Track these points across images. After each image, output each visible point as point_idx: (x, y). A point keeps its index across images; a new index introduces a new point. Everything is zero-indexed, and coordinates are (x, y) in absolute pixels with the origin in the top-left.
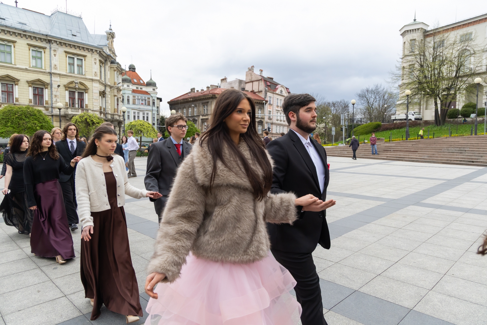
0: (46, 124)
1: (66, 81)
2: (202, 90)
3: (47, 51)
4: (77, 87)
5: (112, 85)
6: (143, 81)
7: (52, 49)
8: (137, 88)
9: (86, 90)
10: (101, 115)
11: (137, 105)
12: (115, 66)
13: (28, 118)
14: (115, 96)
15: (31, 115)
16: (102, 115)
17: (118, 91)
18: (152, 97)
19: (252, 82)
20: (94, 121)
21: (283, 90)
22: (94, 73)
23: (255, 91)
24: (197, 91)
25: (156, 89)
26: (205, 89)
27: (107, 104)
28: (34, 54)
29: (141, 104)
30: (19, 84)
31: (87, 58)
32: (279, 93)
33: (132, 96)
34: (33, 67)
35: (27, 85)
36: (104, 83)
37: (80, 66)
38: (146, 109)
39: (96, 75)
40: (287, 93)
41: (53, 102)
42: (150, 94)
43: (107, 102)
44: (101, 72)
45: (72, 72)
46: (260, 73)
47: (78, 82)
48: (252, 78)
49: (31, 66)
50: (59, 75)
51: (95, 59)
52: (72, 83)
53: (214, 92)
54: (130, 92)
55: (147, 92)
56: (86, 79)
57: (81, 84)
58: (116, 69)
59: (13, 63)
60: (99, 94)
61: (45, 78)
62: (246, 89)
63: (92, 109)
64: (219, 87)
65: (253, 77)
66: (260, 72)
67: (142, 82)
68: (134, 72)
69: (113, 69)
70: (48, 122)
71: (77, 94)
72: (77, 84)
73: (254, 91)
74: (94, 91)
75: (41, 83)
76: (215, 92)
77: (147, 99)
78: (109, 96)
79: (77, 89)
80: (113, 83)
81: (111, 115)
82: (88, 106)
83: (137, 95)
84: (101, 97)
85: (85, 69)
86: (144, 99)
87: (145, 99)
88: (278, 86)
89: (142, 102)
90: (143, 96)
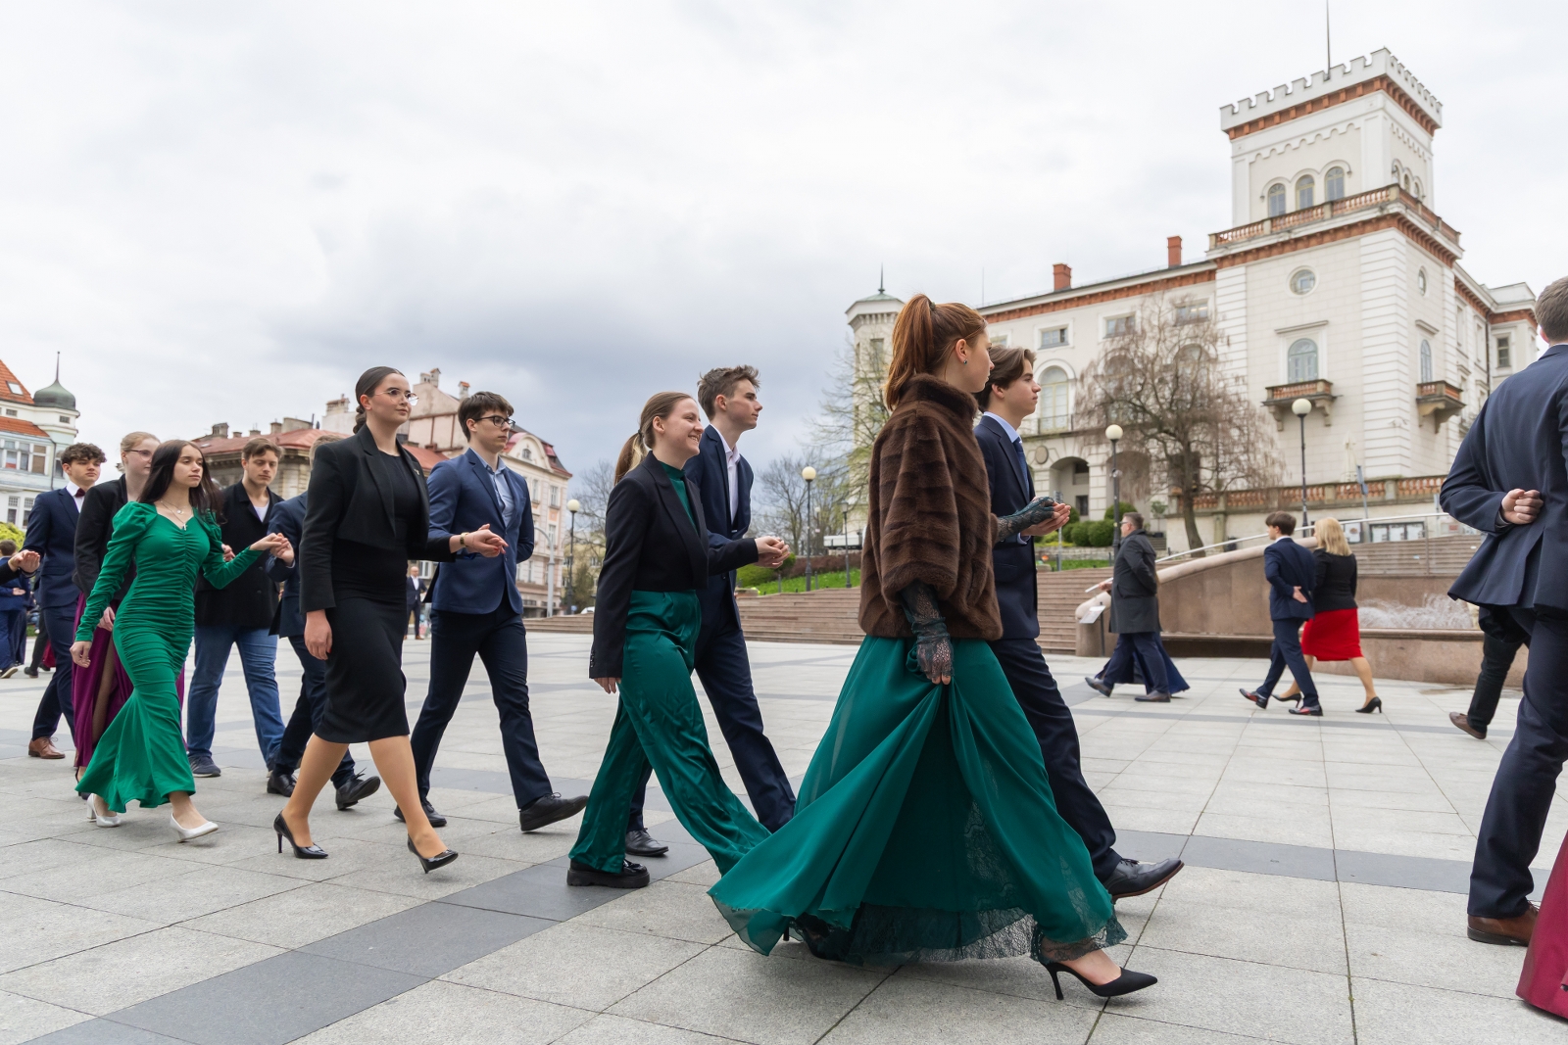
2: (255, 432)
6: (22, 387)
18: (55, 444)
19: (434, 417)
21: (532, 448)
23: (441, 446)
24: (237, 434)
25: (72, 419)
26: (266, 430)
29: (4, 465)
32: (521, 458)
38: (23, 485)
40: (547, 459)
42: (49, 433)
46: (462, 393)
48: (431, 405)
53: (293, 442)
55: (36, 426)
62: (410, 439)
64: (314, 427)
65: (435, 402)
66: (462, 388)
67: (16, 389)
73: (436, 445)
76: (298, 442)
77: (32, 449)
86: (20, 450)
87: (24, 448)
88: (515, 436)
89: (12, 461)
90: (19, 441)
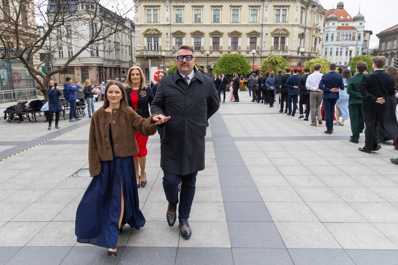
0: (245, 65)
1: (272, 29)
3: (261, 8)
4: (281, 33)
5: (312, 27)
6: (350, 17)
7: (265, 6)
8: (343, 24)
9: (287, 34)
10: (298, 54)
11: (341, 41)
12: (316, 9)
13: (235, 62)
14: (313, 36)
15: (237, 60)
16: (300, 54)
17: (316, 32)
18: (358, 31)
20: (278, 61)
22: (295, 19)
25: (363, 23)
27: (305, 44)
28: (253, 12)
29: (345, 39)
30: (242, 37)
31: (290, 8)
33: (337, 33)
34: (251, 22)
35: (247, 36)
36: (304, 26)
37: (284, 15)
38: (350, 44)
39: (296, 21)
41: (263, 47)
42: (357, 29)
43: (305, 42)
44: (302, 17)
45: (278, 21)
47: (282, 29)
49: (250, 22)
50: (268, 25)
51: (297, 7)
52: (277, 30)
54: (335, 29)
55: (353, 27)
56: (288, 25)
57: (284, 30)
58: (316, 12)
59: (239, 22)
60: (298, 37)
61: (258, 30)
63: (291, 50)
67: (348, 18)
68: (342, 10)
69: (313, 12)
70: (246, 63)
71: (280, 39)
72: (280, 31)
74: (294, 35)
75: (255, 34)
77: (352, 34)
78: (308, 37)
79: (280, 35)
80: (313, 25)
81: (308, 53)
82: (288, 47)
83: (341, 31)
84: (299, 39)
85: (288, 17)
86: (349, 35)
87: (350, 34)
89: (347, 38)
90: (348, 32)
